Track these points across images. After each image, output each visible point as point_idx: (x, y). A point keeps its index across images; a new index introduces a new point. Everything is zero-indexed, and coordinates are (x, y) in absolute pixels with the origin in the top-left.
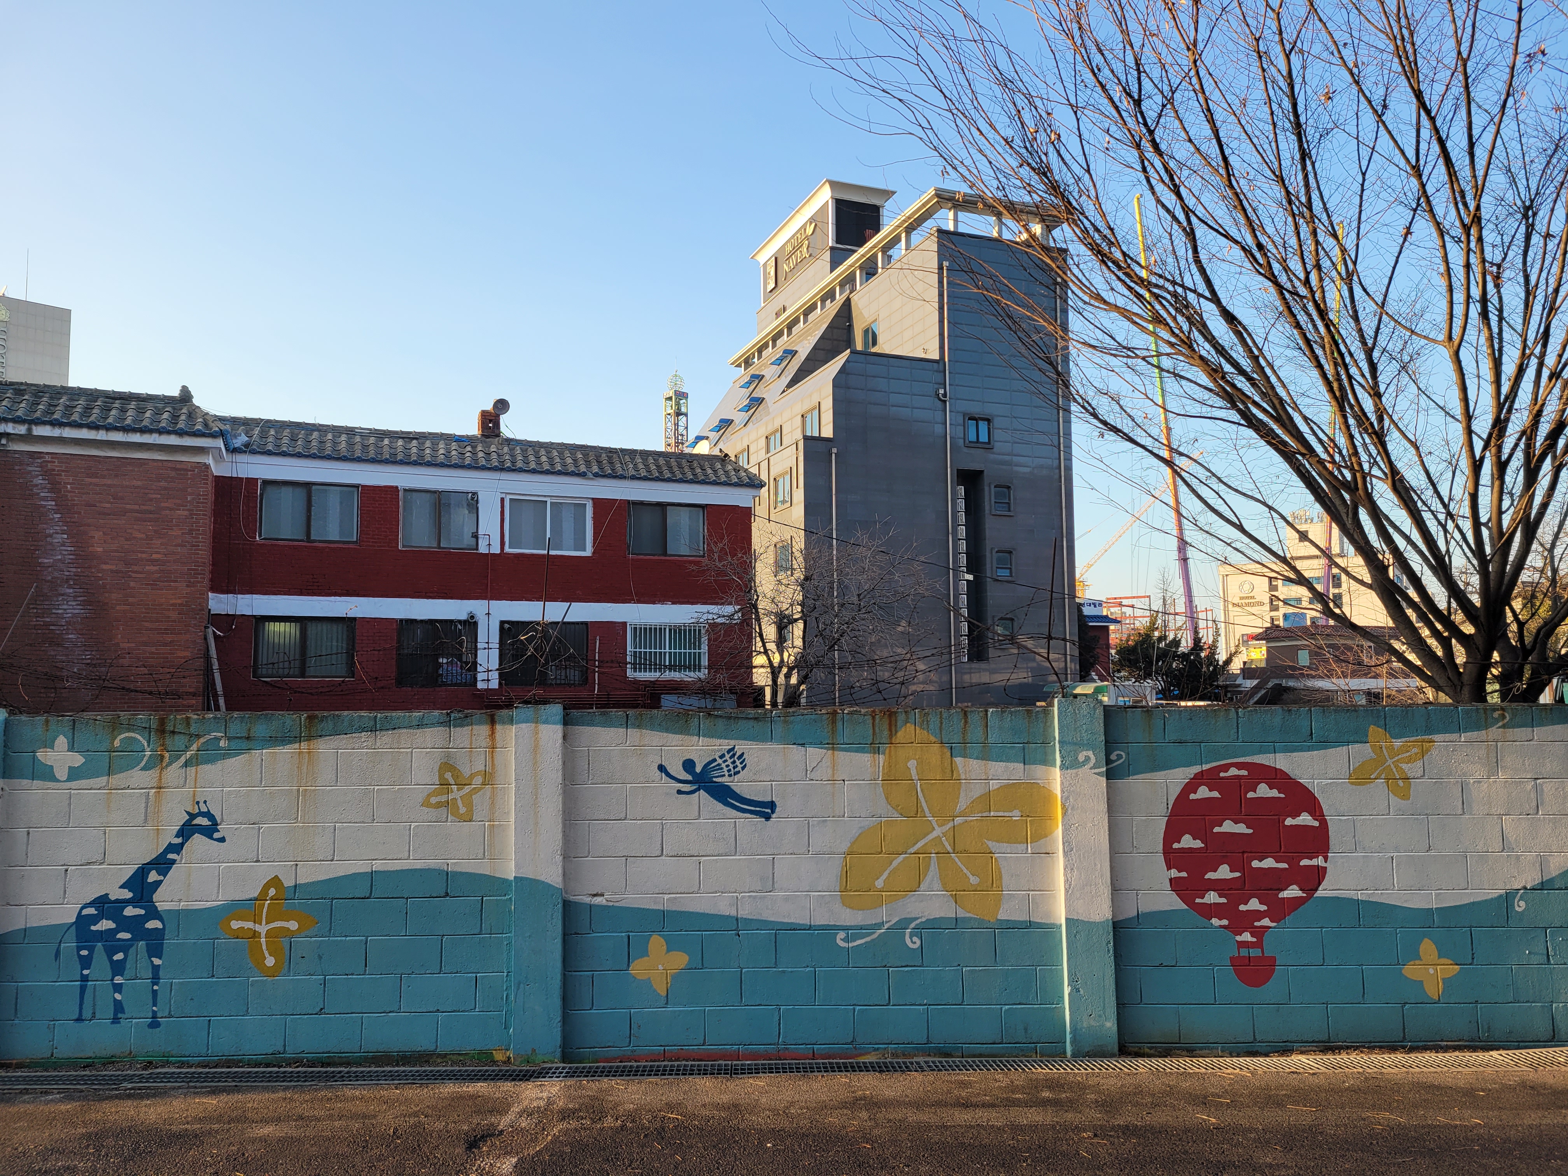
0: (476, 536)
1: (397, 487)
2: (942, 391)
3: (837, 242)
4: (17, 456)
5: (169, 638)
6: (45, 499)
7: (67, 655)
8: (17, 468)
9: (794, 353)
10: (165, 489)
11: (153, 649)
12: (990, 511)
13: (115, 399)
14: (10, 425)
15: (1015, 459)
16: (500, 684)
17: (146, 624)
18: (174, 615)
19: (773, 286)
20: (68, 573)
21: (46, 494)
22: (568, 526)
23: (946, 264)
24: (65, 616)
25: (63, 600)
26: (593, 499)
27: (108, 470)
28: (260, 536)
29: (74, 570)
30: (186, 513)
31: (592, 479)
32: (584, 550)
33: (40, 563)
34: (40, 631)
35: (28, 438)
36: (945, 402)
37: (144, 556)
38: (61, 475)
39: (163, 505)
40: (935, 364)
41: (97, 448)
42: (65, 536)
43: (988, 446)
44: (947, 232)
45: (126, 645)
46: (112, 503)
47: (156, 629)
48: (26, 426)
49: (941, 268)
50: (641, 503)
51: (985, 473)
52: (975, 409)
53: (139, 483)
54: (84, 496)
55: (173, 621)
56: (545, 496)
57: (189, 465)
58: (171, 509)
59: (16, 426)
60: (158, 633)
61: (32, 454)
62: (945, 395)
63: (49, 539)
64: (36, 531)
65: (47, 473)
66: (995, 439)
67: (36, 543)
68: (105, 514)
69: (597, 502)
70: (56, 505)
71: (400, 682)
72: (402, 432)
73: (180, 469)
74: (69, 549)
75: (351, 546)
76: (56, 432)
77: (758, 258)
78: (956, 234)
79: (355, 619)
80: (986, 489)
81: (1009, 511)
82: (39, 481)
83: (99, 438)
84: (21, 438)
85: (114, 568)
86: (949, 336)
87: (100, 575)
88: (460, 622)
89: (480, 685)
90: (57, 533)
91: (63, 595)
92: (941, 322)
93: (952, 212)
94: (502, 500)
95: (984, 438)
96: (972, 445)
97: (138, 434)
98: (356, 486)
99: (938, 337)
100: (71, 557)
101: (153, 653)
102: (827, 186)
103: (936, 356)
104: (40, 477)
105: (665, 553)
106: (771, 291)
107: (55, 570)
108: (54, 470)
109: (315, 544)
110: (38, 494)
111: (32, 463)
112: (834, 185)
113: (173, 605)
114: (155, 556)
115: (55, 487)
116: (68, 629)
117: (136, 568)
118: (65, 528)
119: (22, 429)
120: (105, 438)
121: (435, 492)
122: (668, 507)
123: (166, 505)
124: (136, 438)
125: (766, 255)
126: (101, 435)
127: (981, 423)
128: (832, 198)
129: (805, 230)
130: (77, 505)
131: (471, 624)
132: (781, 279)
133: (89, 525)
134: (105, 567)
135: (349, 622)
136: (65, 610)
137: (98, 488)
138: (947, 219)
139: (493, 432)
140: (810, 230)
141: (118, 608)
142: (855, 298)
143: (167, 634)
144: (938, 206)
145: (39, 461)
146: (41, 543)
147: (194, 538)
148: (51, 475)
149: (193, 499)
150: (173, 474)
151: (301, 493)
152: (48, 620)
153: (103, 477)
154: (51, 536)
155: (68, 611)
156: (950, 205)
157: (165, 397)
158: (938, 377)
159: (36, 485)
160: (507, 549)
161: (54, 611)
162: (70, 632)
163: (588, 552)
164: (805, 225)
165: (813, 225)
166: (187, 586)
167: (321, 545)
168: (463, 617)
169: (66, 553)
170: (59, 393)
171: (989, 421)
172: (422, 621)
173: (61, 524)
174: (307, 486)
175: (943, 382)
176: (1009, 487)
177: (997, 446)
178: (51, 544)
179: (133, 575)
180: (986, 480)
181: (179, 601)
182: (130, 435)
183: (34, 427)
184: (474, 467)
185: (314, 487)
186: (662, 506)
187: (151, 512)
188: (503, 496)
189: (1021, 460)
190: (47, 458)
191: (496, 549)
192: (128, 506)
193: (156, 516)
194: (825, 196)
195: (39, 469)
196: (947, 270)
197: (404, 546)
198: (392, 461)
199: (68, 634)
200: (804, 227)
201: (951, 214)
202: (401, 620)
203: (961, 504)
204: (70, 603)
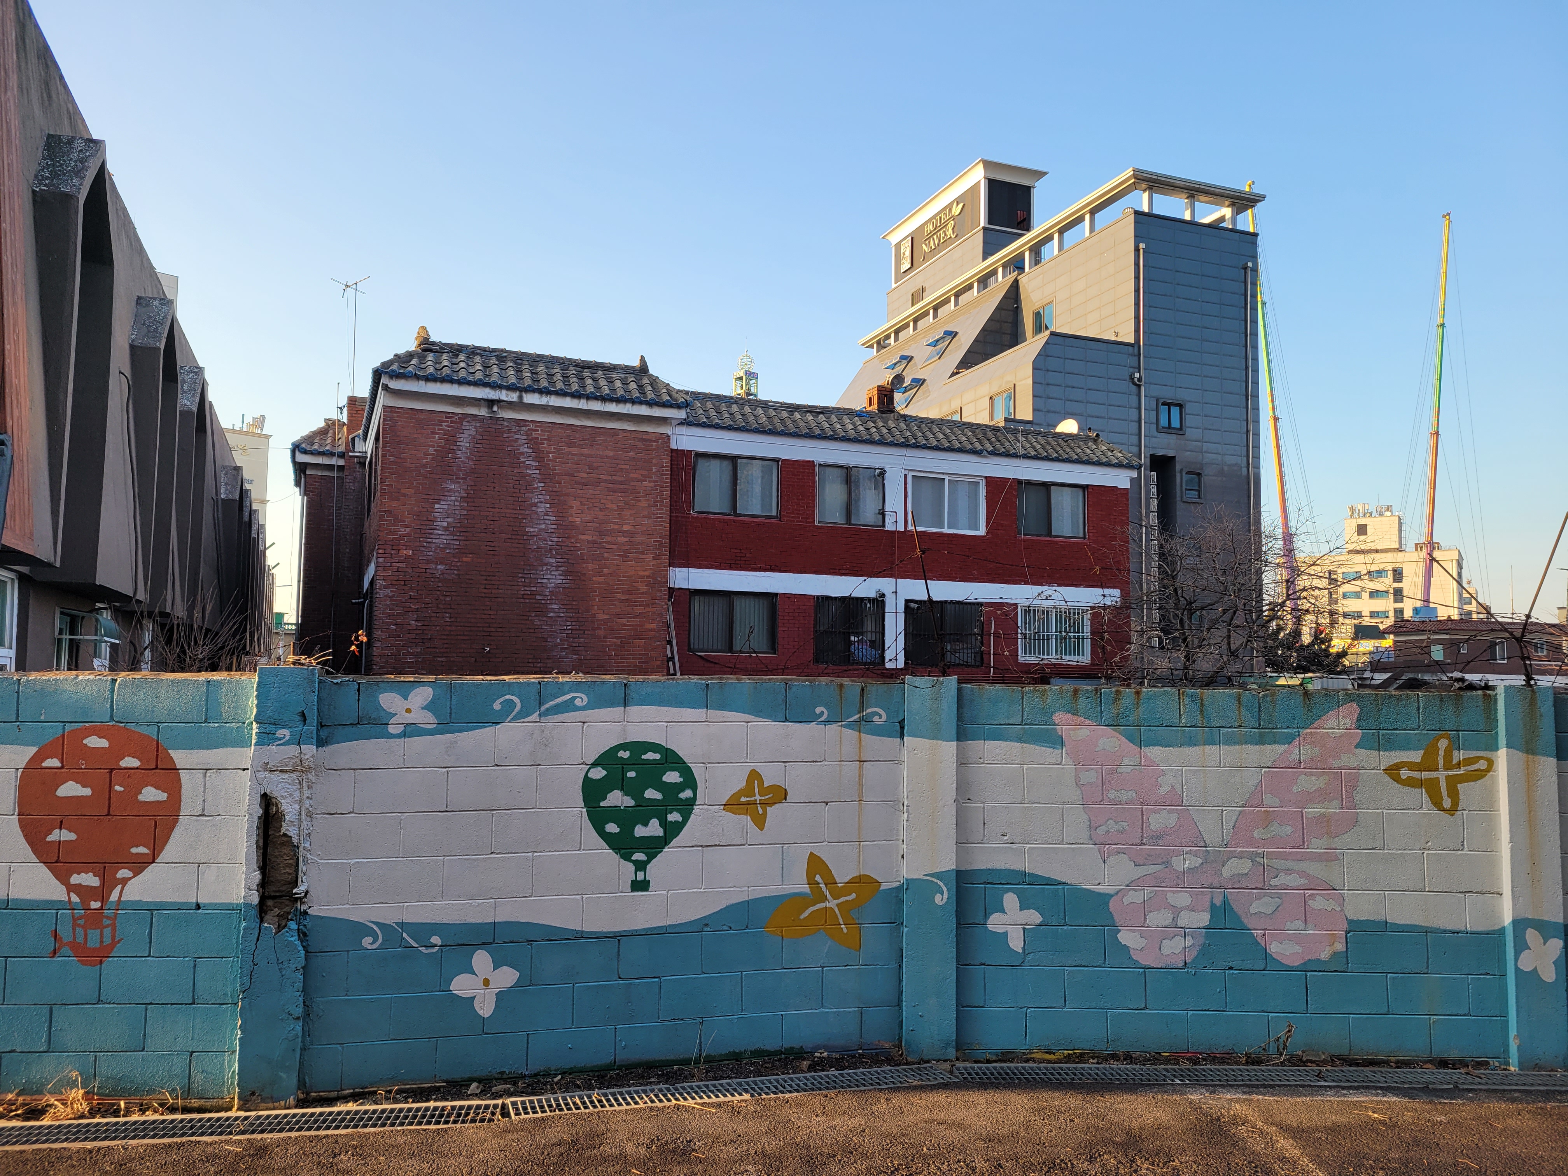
0: (882, 513)
1: (813, 462)
2: (1137, 375)
3: (989, 223)
4: (505, 423)
5: (638, 610)
6: (529, 467)
7: (551, 625)
8: (505, 435)
9: (953, 335)
10: (634, 459)
11: (625, 621)
12: (1182, 497)
13: (583, 368)
14: (504, 392)
15: (1206, 446)
16: (906, 663)
17: (618, 596)
18: (642, 587)
19: (909, 266)
20: (550, 543)
21: (533, 463)
22: (963, 504)
23: (1142, 246)
24: (549, 585)
25: (547, 569)
26: (986, 477)
27: (584, 439)
28: (693, 510)
29: (556, 539)
30: (652, 484)
31: (986, 457)
32: (977, 529)
33: (528, 532)
34: (527, 601)
35: (520, 406)
36: (1139, 386)
37: (616, 527)
38: (543, 444)
39: (632, 475)
40: (1130, 348)
41: (576, 417)
42: (548, 505)
43: (1180, 431)
44: (1142, 214)
45: (601, 617)
46: (587, 473)
47: (627, 601)
48: (518, 393)
49: (1137, 250)
50: (1029, 483)
51: (1177, 459)
52: (1168, 394)
53: (611, 453)
54: (564, 465)
55: (643, 593)
56: (943, 474)
57: (654, 435)
58: (639, 481)
59: (509, 393)
60: (629, 605)
61: (518, 422)
62: (1139, 379)
63: (534, 508)
64: (522, 499)
65: (532, 442)
66: (1187, 425)
67: (522, 512)
68: (583, 484)
69: (989, 480)
70: (539, 474)
71: (817, 660)
72: (810, 407)
73: (646, 439)
74: (551, 518)
75: (773, 521)
76: (543, 400)
77: (889, 238)
78: (1150, 215)
79: (776, 594)
80: (1178, 475)
81: (1199, 497)
82: (524, 449)
83: (580, 407)
84: (510, 405)
85: (590, 538)
86: (1144, 319)
87: (578, 545)
88: (869, 599)
89: (888, 665)
90: (541, 502)
91: (546, 564)
92: (1137, 304)
93: (1147, 194)
94: (906, 476)
95: (1176, 423)
96: (1165, 430)
97: (614, 404)
98: (776, 460)
99: (1133, 321)
100: (554, 526)
101: (624, 625)
102: (981, 165)
103: (1131, 339)
104: (526, 446)
105: (1049, 534)
106: (904, 272)
107: (540, 539)
108: (538, 439)
109: (741, 518)
110: (524, 463)
111: (519, 431)
112: (987, 164)
113: (642, 577)
114: (625, 527)
115: (539, 456)
116: (551, 599)
117: (609, 539)
118: (548, 497)
119: (513, 397)
120: (585, 407)
121: (846, 468)
122: (1052, 487)
123: (635, 476)
124: (612, 408)
125: (900, 234)
126: (582, 404)
127: (1172, 408)
128: (985, 178)
129: (950, 210)
130: (557, 474)
131: (879, 602)
132: (918, 258)
133: (567, 495)
134: (582, 537)
135: (771, 598)
136: (549, 579)
137: (576, 458)
138: (1143, 201)
139: (888, 407)
140: (956, 210)
141: (594, 579)
142: (1023, 280)
143: (637, 606)
144: (1134, 187)
145: (525, 429)
146: (527, 512)
147: (659, 510)
148: (535, 443)
149: (658, 470)
150: (639, 444)
151: (727, 465)
152: (534, 589)
153: (580, 446)
154: (536, 505)
155: (552, 581)
156: (1144, 186)
157: (626, 366)
158: (1133, 361)
159: (523, 454)
160: (911, 527)
161: (539, 581)
162: (553, 602)
163: (982, 531)
164: (951, 204)
165: (961, 205)
166: (654, 558)
167: (746, 519)
168: (872, 595)
169: (549, 522)
170: (535, 361)
171: (1181, 406)
172: (836, 598)
173: (544, 493)
174: (733, 459)
175: (1137, 365)
176: (1199, 474)
177: (1189, 433)
178: (536, 513)
179: (608, 546)
180: (1178, 467)
181: (647, 573)
182: (607, 404)
183: (524, 395)
184: (882, 443)
185: (739, 461)
186: (1046, 486)
187: (621, 483)
188: (906, 472)
189: (1212, 446)
190: (532, 426)
191: (901, 528)
192: (602, 477)
193: (626, 487)
194: (977, 175)
195: (525, 437)
196: (1144, 252)
197: (819, 522)
198: (810, 436)
199: (552, 604)
200: (949, 206)
201: (1146, 196)
202: (818, 597)
203: (1154, 490)
204: (553, 573)
